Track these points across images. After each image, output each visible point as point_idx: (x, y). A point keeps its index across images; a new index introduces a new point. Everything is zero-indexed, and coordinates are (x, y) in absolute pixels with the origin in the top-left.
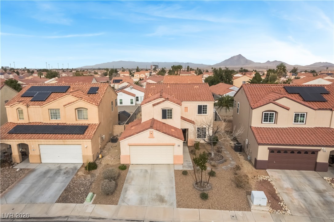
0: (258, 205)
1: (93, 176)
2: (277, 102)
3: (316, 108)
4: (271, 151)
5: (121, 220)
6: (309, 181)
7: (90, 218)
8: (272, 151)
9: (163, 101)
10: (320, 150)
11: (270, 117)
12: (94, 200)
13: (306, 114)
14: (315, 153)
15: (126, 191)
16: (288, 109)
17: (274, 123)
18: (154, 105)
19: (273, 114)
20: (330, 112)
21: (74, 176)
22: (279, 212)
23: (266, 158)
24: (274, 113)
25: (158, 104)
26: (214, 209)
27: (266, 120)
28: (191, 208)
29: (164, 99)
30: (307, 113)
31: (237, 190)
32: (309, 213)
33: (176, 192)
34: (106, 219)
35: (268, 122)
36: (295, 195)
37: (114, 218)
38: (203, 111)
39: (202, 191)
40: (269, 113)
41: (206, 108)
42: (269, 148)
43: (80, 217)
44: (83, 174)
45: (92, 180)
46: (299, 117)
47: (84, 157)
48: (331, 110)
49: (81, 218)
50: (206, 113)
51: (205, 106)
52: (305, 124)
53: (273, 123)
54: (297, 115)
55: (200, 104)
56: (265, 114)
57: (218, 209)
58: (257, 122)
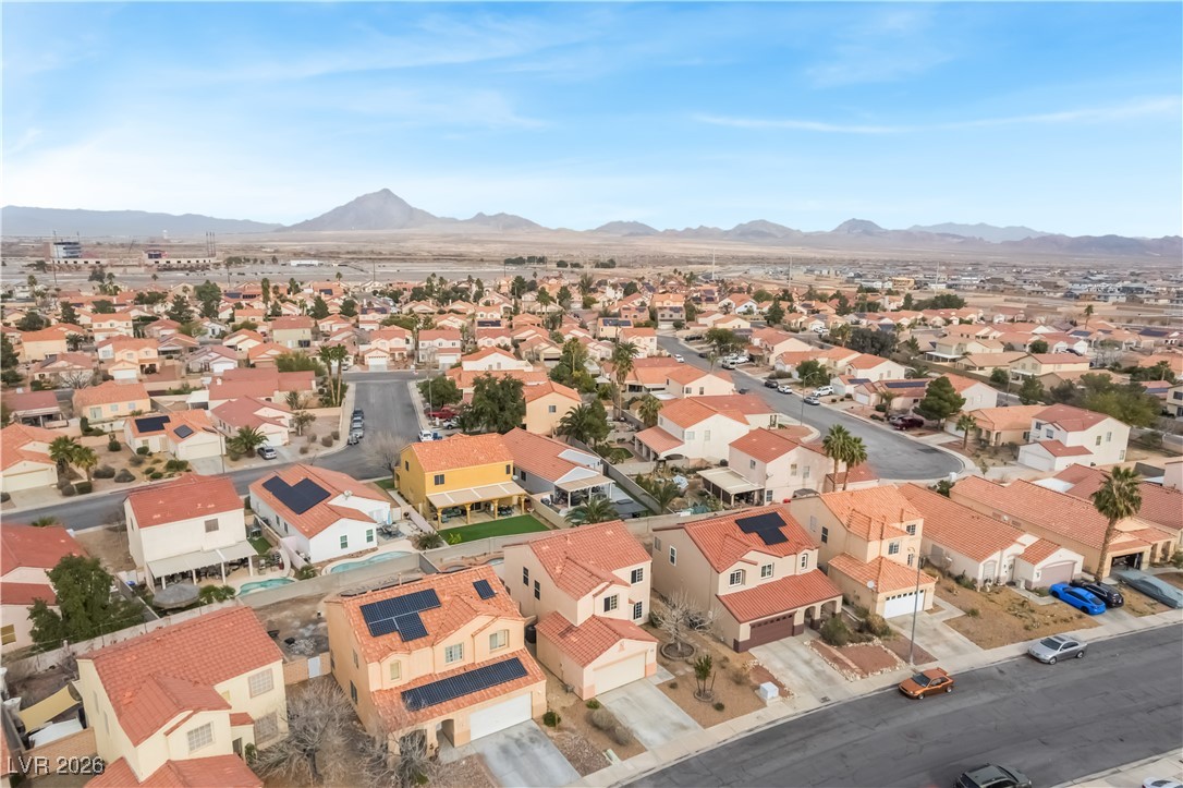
0: (771, 695)
1: (570, 730)
2: (745, 557)
3: (782, 555)
6: (794, 652)
8: (753, 626)
9: (607, 587)
10: (796, 612)
11: (737, 577)
12: (617, 757)
13: (772, 564)
14: (791, 616)
15: (638, 734)
17: (742, 585)
18: (595, 596)
19: (740, 574)
20: (794, 556)
21: (549, 740)
22: (789, 698)
23: (748, 637)
24: (742, 572)
25: (600, 592)
27: (732, 583)
28: (717, 724)
29: (608, 584)
31: (740, 687)
32: (810, 690)
33: (687, 714)
35: (735, 586)
36: (790, 674)
38: (638, 577)
39: (711, 703)
40: (736, 573)
41: (642, 573)
42: (750, 625)
45: (579, 736)
46: (765, 570)
48: (796, 553)
50: (641, 580)
51: (641, 570)
52: (773, 577)
54: (764, 568)
55: (634, 569)
56: (732, 576)
58: (725, 588)
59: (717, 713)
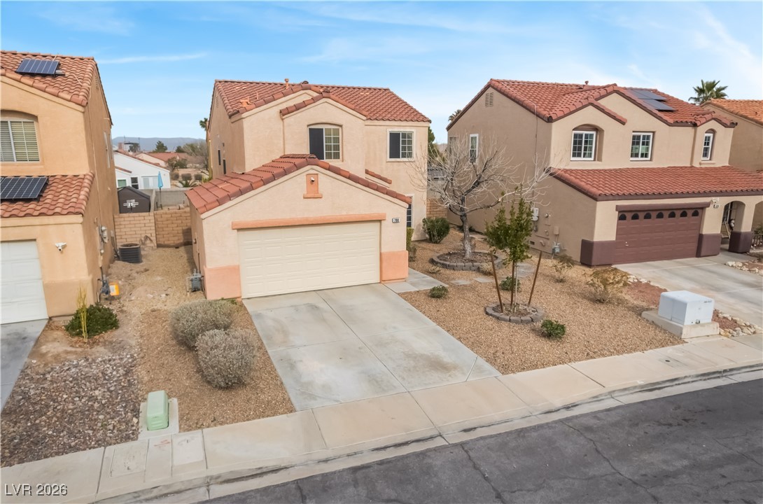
0: (694, 323)
1: (117, 347)
2: (602, 102)
3: (671, 121)
4: (620, 214)
5: (355, 453)
7: (209, 482)
8: (621, 216)
9: (314, 100)
10: (708, 205)
11: (586, 142)
12: (181, 419)
13: (651, 134)
14: (698, 211)
15: (292, 366)
16: (623, 122)
17: (595, 160)
18: (284, 113)
19: (592, 135)
20: (690, 130)
21: (26, 360)
22: (742, 333)
23: (612, 237)
24: (594, 133)
25: (297, 108)
26: (604, 355)
27: (577, 152)
28: (543, 366)
29: (315, 94)
30: (654, 133)
31: (603, 307)
33: (459, 339)
34: (286, 468)
35: (582, 158)
36: (722, 297)
37: (323, 457)
38: (404, 148)
39: (527, 322)
40: (584, 133)
41: (410, 142)
42: (618, 208)
43: (155, 493)
44: (70, 349)
45: (121, 359)
46: (640, 143)
47: (51, 290)
48: (695, 125)
49: (166, 495)
50: (410, 155)
51: (408, 137)
52: (651, 160)
53: (592, 159)
54: (636, 141)
55: (396, 130)
56: (576, 136)
57: (611, 354)
58: (561, 157)
59: (546, 345)
